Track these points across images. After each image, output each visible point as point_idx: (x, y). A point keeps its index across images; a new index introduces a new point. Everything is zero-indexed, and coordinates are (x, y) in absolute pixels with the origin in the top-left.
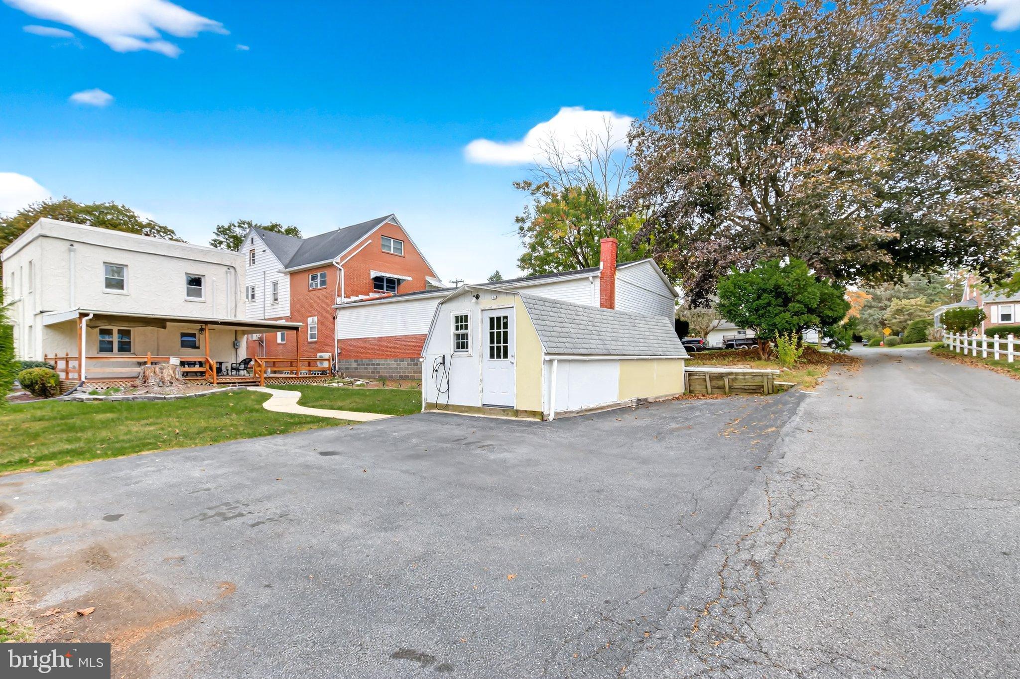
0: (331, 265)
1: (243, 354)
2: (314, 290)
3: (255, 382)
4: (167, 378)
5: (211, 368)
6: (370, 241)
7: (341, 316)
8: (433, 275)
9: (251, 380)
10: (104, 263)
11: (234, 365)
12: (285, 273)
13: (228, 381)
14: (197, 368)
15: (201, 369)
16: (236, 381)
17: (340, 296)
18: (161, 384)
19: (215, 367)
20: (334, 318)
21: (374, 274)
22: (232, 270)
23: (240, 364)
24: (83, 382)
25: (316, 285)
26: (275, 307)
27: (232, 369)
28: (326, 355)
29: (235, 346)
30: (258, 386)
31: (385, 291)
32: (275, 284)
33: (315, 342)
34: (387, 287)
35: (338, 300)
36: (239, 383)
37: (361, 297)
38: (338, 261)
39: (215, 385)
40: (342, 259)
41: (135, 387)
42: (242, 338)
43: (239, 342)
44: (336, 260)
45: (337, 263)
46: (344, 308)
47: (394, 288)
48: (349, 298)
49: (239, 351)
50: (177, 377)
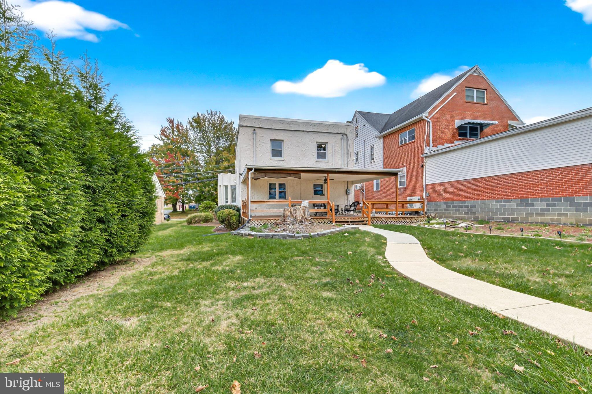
0: (421, 120)
1: (352, 199)
2: (403, 145)
3: (363, 221)
4: (299, 218)
5: (331, 210)
6: (455, 93)
7: (429, 164)
8: (516, 119)
9: (360, 220)
10: (271, 140)
11: (346, 207)
12: (380, 138)
13: (343, 220)
14: (322, 210)
15: (325, 210)
16: (349, 220)
17: (428, 145)
18: (295, 222)
19: (333, 209)
20: (422, 166)
21: (458, 123)
22: (345, 137)
23: (350, 206)
24: (250, 220)
25: (405, 140)
26: (372, 164)
27: (345, 210)
28: (416, 198)
29: (347, 192)
30: (365, 224)
31: (468, 138)
32: (372, 148)
33: (405, 188)
34: (470, 134)
35: (427, 150)
36: (351, 222)
37: (447, 145)
38: (427, 115)
39: (334, 223)
40: (430, 113)
41: (277, 224)
42: (351, 187)
43: (350, 190)
44: (424, 115)
45: (427, 117)
46: (432, 156)
47: (477, 135)
48: (436, 146)
49: (350, 196)
50: (306, 216)
